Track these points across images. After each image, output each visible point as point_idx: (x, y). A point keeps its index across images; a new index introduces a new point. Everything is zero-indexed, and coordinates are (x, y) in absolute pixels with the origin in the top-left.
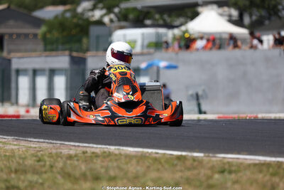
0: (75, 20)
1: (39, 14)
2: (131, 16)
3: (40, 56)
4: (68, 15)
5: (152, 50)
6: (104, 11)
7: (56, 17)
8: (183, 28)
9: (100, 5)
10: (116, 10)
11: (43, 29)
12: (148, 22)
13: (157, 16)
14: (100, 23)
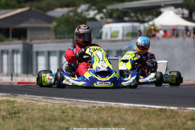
0: (76, 18)
1: (51, 13)
2: (115, 15)
3: (52, 42)
4: (71, 14)
5: (130, 38)
6: (96, 12)
7: (63, 16)
8: (151, 23)
9: (94, 7)
10: (105, 11)
11: (54, 24)
12: (126, 19)
13: (132, 14)
14: (93, 19)
